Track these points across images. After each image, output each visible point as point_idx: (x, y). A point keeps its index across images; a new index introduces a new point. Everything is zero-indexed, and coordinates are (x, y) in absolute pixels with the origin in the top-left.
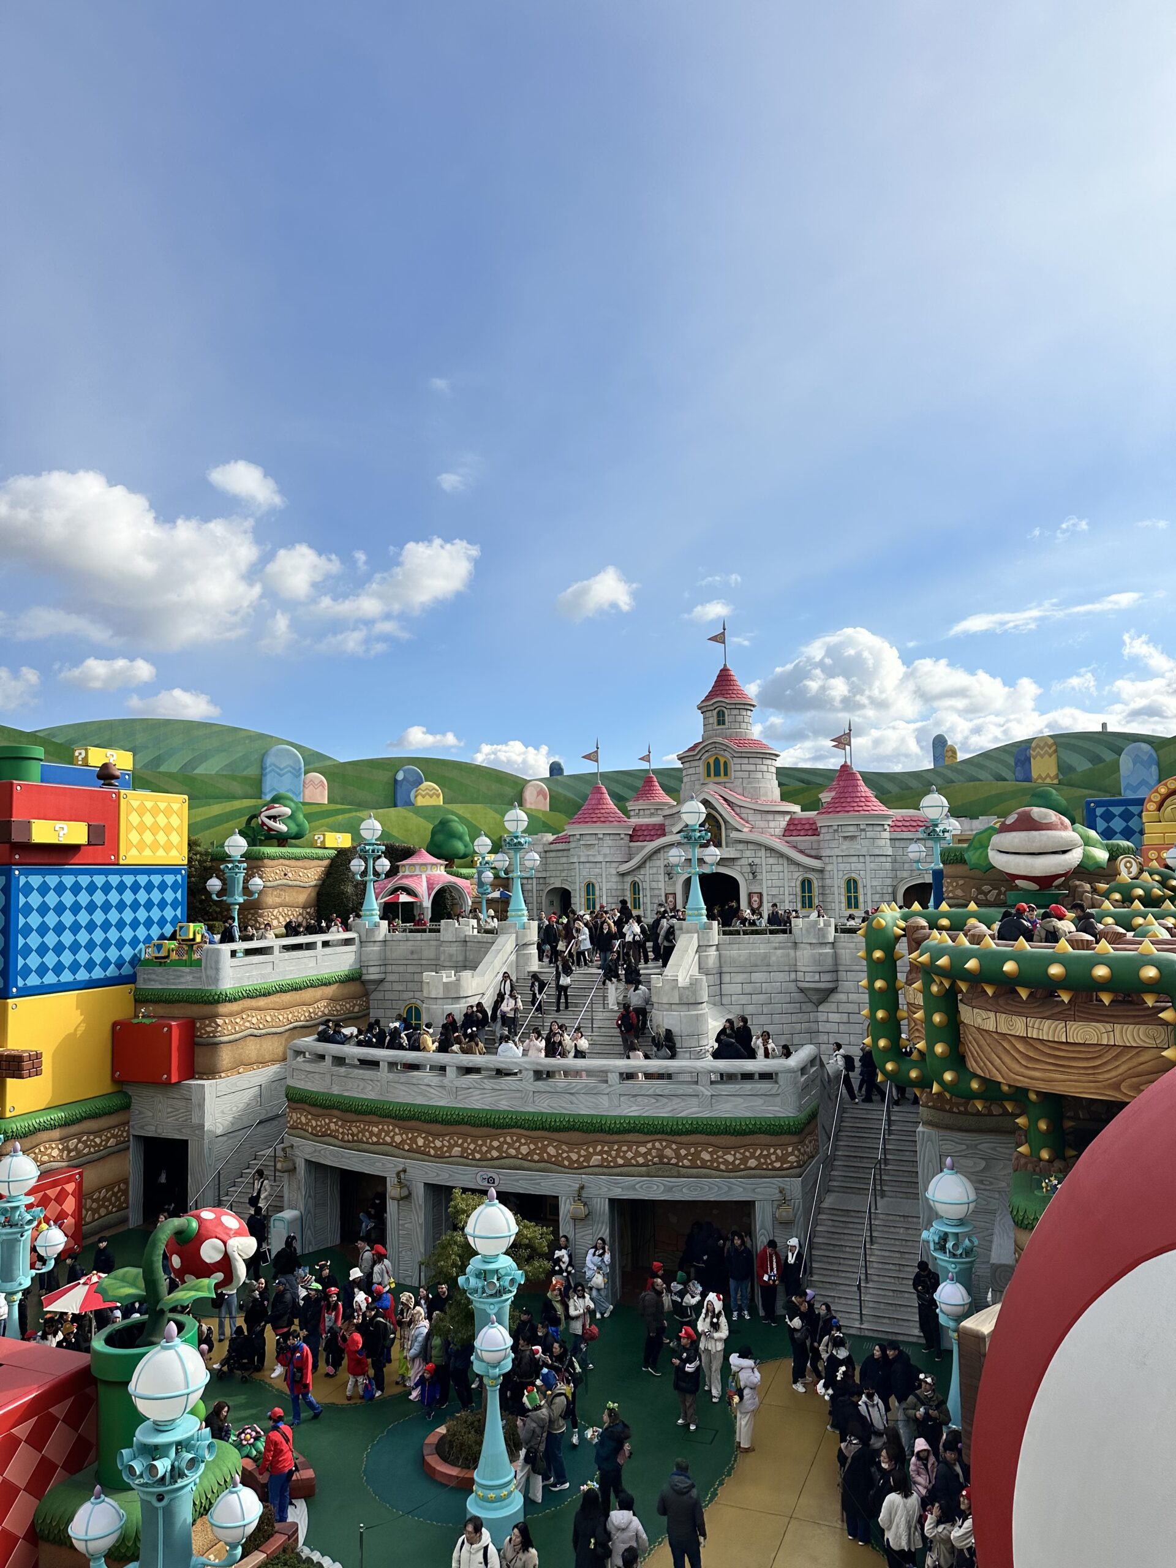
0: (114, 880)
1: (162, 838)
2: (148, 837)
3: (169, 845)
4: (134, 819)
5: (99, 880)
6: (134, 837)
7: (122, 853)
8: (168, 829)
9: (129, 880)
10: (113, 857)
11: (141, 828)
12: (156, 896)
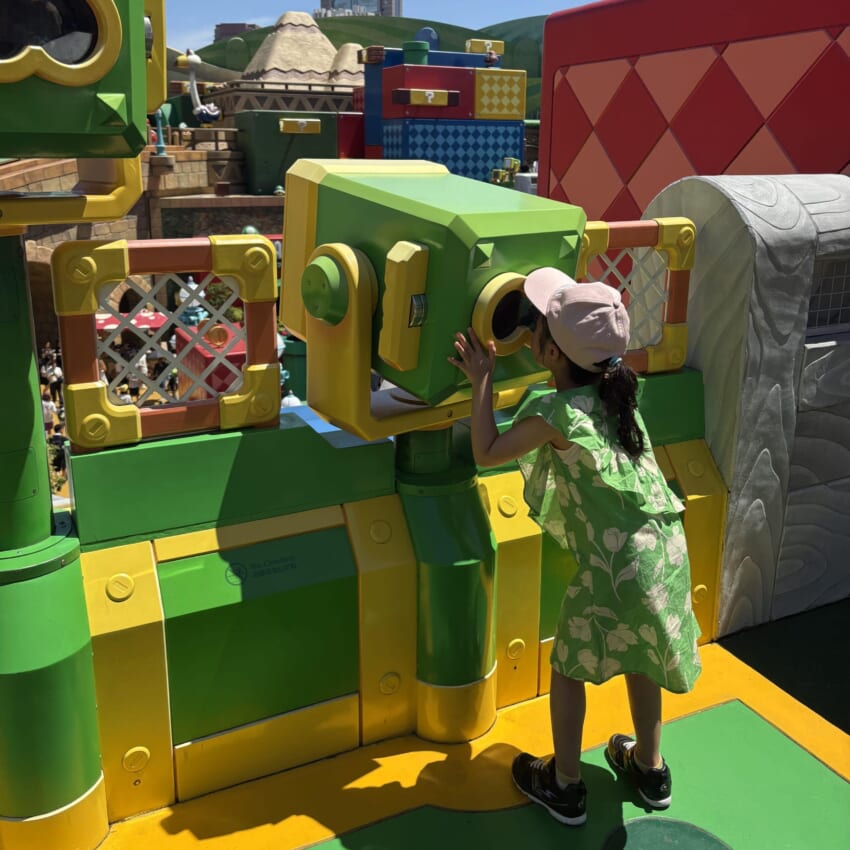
0: (471, 129)
1: (506, 101)
2: (496, 101)
3: (510, 107)
4: (486, 88)
5: (461, 129)
6: (485, 100)
7: (477, 111)
8: (511, 95)
9: (481, 129)
10: (470, 114)
11: (491, 94)
12: (501, 140)
